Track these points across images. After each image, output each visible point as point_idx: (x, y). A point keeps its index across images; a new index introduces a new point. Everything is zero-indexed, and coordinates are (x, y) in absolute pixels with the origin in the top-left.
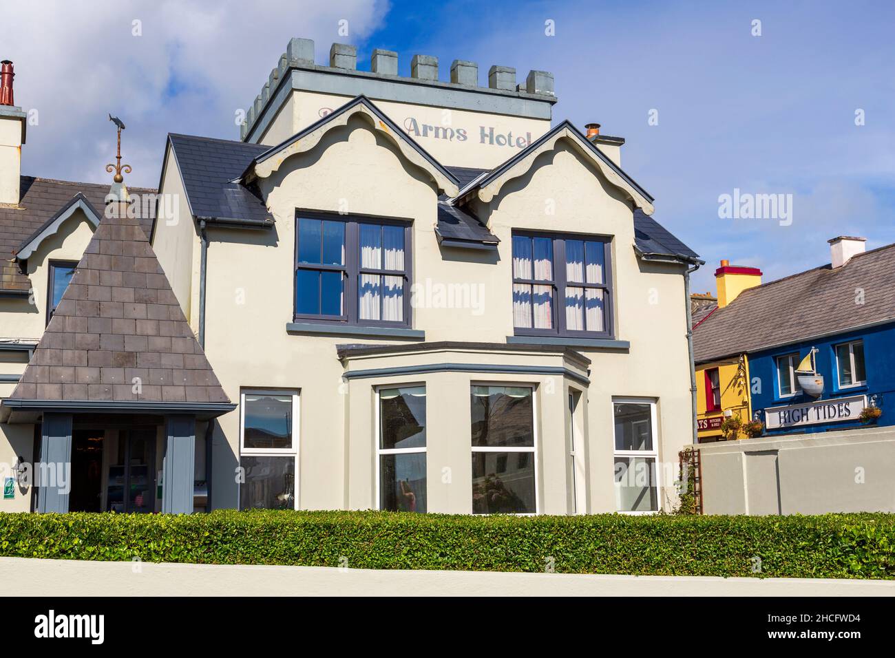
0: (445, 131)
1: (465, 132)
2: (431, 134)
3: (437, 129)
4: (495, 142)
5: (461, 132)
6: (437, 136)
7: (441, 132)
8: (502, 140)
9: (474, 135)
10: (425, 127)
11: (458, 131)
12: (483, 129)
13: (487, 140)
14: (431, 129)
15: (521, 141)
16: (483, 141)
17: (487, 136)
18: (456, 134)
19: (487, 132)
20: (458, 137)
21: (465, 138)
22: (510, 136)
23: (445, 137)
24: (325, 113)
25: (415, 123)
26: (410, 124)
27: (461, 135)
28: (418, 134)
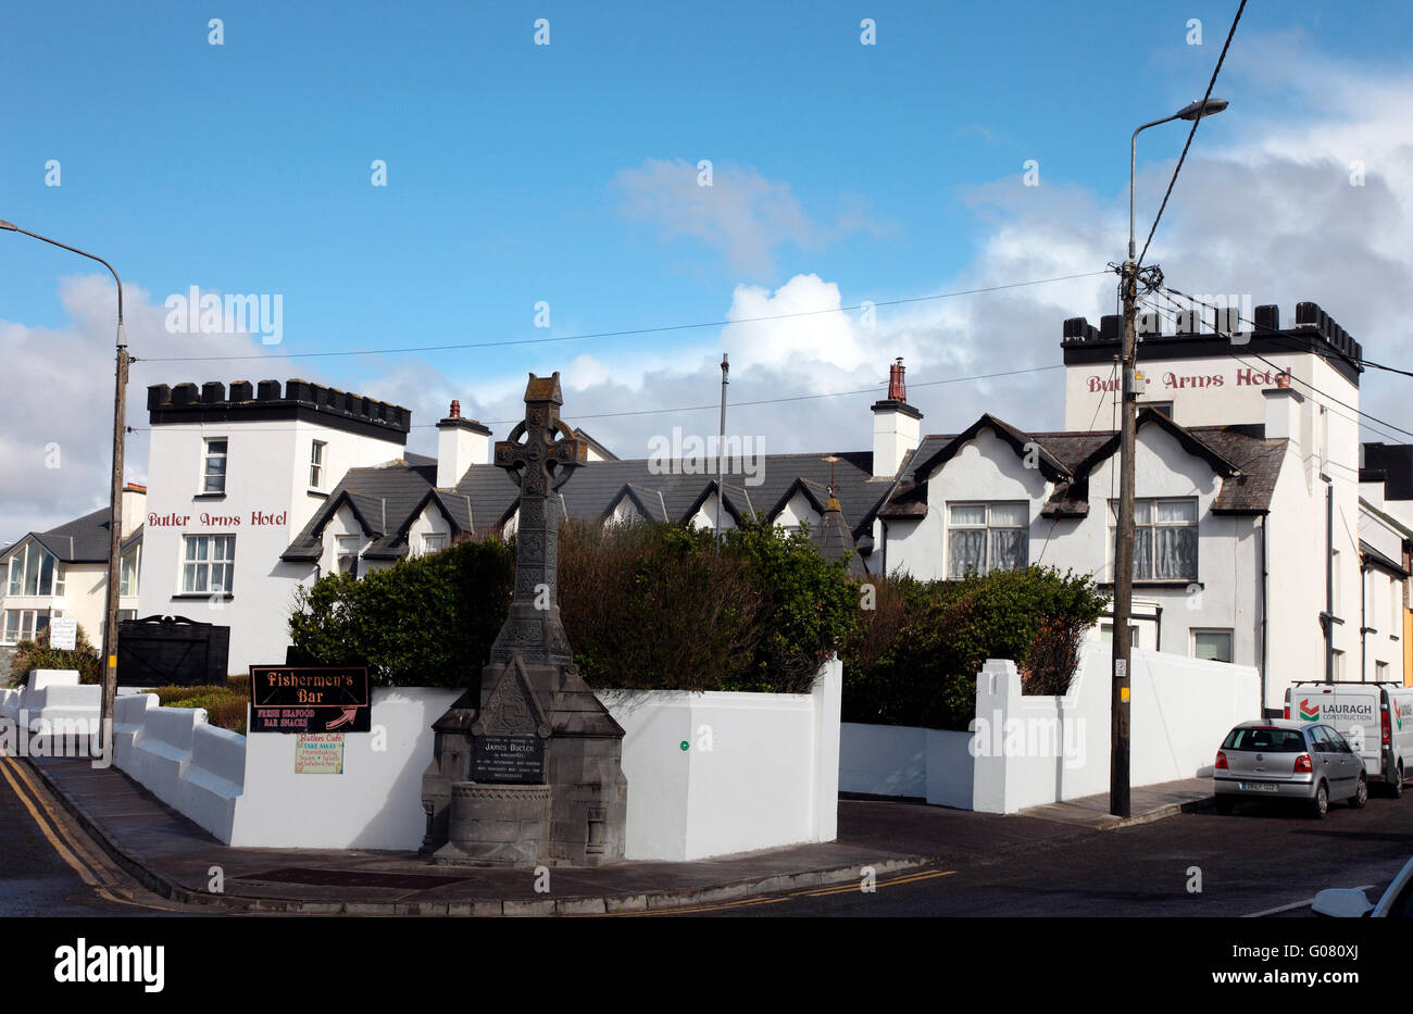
0: (1201, 379)
1: (1221, 377)
2: (1188, 385)
3: (1194, 379)
4: (1252, 382)
5: (1218, 378)
6: (1194, 385)
7: (1198, 381)
8: (1259, 379)
9: (1231, 379)
10: (1182, 379)
11: (1215, 378)
12: (1240, 371)
13: (1244, 381)
14: (1189, 380)
16: (1239, 383)
17: (1244, 377)
18: (1213, 381)
19: (1244, 374)
20: (1215, 384)
21: (1222, 383)
23: (1201, 385)
24: (1092, 381)
25: (1173, 376)
26: (1168, 379)
27: (1218, 381)
28: (1175, 386)
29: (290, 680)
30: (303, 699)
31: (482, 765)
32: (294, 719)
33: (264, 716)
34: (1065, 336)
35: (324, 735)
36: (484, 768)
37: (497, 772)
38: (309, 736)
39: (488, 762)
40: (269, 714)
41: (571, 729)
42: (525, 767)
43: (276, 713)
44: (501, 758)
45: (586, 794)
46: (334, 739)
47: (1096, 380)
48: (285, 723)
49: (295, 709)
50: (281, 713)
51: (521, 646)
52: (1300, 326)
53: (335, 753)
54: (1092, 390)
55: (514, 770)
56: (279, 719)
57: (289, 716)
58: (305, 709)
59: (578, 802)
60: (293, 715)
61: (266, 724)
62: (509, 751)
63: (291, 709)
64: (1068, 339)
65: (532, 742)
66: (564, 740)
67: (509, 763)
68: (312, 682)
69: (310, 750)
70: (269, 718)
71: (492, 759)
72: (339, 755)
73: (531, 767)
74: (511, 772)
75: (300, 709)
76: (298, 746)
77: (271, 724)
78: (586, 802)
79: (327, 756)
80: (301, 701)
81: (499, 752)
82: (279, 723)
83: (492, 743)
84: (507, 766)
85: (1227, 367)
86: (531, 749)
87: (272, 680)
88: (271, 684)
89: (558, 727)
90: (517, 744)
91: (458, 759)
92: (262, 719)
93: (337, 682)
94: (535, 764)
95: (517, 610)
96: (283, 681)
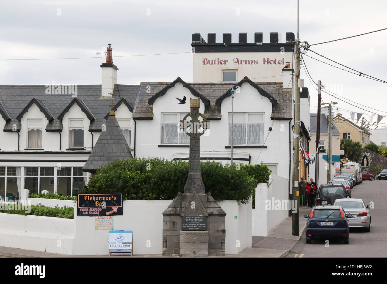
0: (249, 61)
1: (257, 61)
2: (244, 63)
3: (246, 61)
4: (269, 63)
5: (256, 61)
6: (246, 64)
7: (248, 62)
8: (272, 62)
9: (261, 62)
10: (241, 61)
11: (254, 61)
12: (264, 58)
13: (266, 63)
14: (244, 61)
15: (280, 62)
16: (264, 64)
17: (266, 61)
18: (254, 62)
19: (266, 60)
20: (254, 63)
21: (257, 63)
22: (275, 60)
23: (249, 64)
24: (204, 60)
25: (238, 60)
26: (236, 60)
27: (255, 62)
28: (239, 64)
29: (92, 198)
30: (97, 204)
31: (185, 225)
32: (94, 211)
33: (82, 210)
34: (193, 40)
35: (106, 217)
36: (185, 226)
37: (190, 228)
38: (100, 217)
39: (187, 224)
40: (84, 210)
41: (215, 213)
42: (200, 226)
43: (87, 210)
44: (191, 223)
45: (221, 234)
46: (109, 218)
47: (206, 60)
48: (90, 213)
49: (94, 208)
50: (89, 210)
51: (194, 187)
52: (288, 41)
53: (110, 223)
54: (204, 64)
55: (196, 227)
56: (88, 212)
57: (92, 210)
58: (98, 208)
59: (218, 236)
60: (93, 210)
61: (83, 213)
62: (194, 221)
63: (93, 208)
64: (194, 42)
65: (202, 218)
66: (212, 217)
67: (194, 225)
68: (101, 199)
69: (100, 222)
70: (84, 211)
71: (188, 223)
72: (112, 223)
73: (202, 226)
74: (195, 228)
75: (96, 208)
76: (96, 221)
77: (85, 213)
78: (220, 236)
79: (107, 224)
80: (96, 205)
81: (190, 221)
82: (88, 213)
83: (188, 218)
84: (194, 226)
85: (259, 56)
86: (202, 220)
87: (85, 198)
88: (85, 200)
89: (210, 213)
90: (197, 219)
91: (175, 224)
92: (82, 212)
93: (110, 198)
94: (203, 224)
95: (191, 175)
96: (89, 199)
